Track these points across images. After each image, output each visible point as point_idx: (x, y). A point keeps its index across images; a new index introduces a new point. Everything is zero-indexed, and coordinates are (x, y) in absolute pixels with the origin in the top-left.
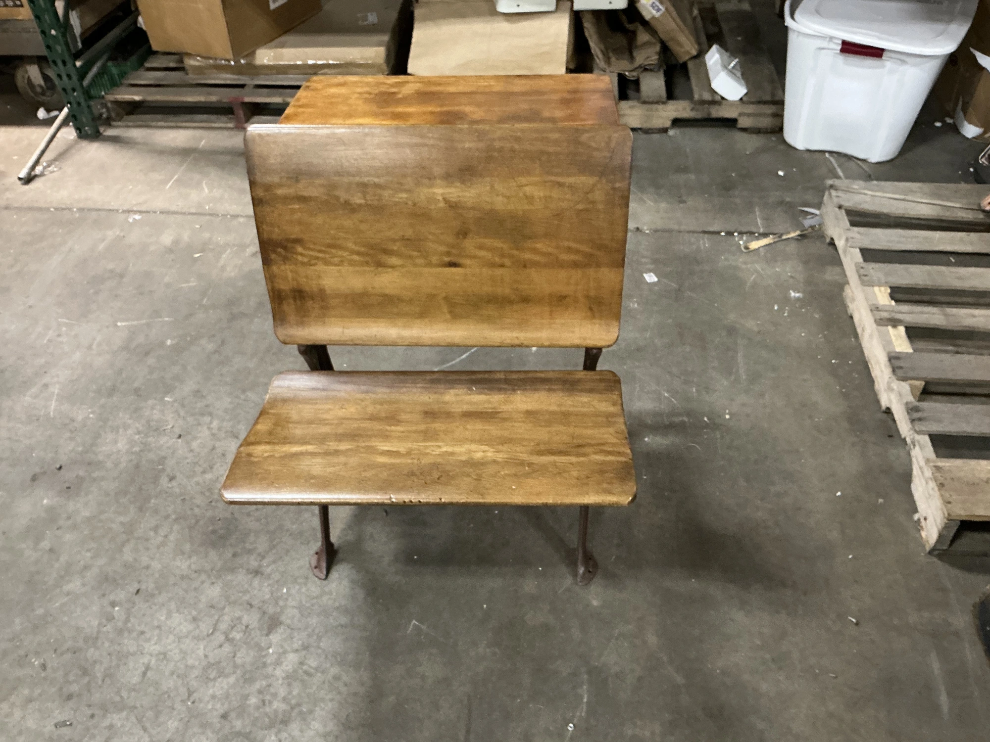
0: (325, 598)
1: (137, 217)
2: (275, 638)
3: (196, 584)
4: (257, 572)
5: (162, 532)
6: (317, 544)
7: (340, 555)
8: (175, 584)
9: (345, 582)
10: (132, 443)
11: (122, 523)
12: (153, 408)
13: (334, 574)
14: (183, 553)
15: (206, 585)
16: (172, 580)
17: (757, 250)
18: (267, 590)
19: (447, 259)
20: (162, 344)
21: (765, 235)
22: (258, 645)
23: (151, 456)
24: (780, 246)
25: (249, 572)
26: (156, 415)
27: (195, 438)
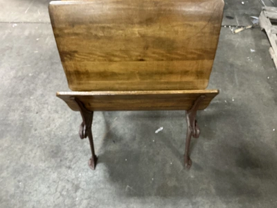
0: (95, 177)
1: (16, 25)
2: (78, 193)
3: (48, 173)
4: (69, 167)
5: (34, 152)
6: (90, 156)
7: (99, 160)
8: (40, 173)
9: (102, 171)
10: (20, 115)
11: (19, 149)
12: (26, 101)
13: (97, 167)
14: (42, 160)
15: (52, 173)
16: (39, 171)
17: (238, 33)
18: (73, 174)
19: (139, 58)
20: (28, 75)
21: (240, 27)
22: (72, 197)
23: (27, 121)
24: (246, 31)
25: (66, 167)
26: (28, 104)
27: (43, 113)
